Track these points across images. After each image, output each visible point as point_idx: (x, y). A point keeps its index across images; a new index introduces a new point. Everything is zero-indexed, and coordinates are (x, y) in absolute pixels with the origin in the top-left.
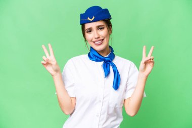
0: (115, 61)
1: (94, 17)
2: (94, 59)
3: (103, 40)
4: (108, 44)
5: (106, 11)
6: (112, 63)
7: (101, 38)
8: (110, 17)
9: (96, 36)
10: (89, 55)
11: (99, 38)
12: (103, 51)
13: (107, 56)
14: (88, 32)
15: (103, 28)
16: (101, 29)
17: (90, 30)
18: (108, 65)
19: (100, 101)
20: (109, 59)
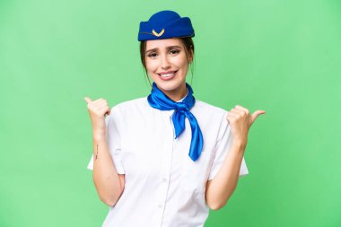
0: (194, 111)
1: (163, 31)
2: (159, 106)
3: (176, 72)
4: (184, 80)
5: (187, 21)
6: (189, 114)
7: (173, 69)
8: (192, 33)
9: (165, 65)
10: (150, 99)
11: (169, 68)
12: (174, 91)
13: (181, 101)
14: (150, 56)
15: (178, 52)
16: (174, 52)
17: (154, 53)
18: (182, 116)
19: (165, 180)
20: (183, 106)
